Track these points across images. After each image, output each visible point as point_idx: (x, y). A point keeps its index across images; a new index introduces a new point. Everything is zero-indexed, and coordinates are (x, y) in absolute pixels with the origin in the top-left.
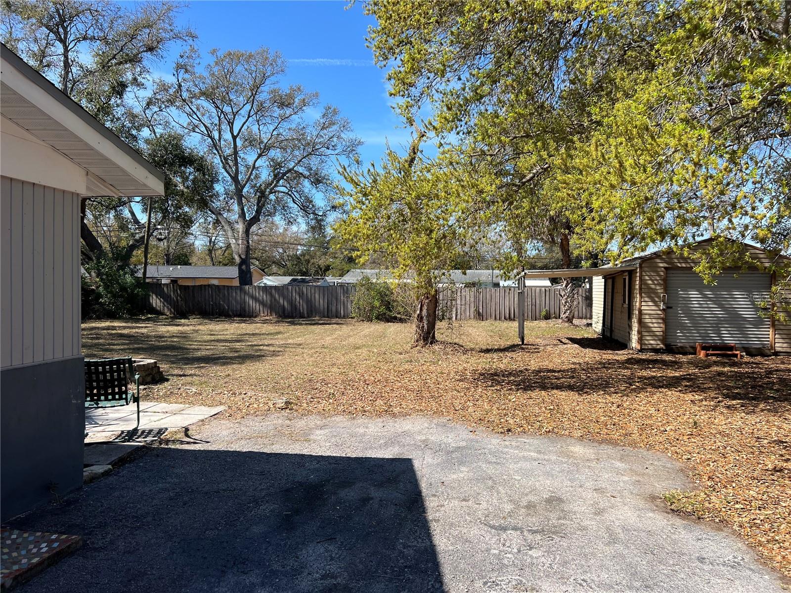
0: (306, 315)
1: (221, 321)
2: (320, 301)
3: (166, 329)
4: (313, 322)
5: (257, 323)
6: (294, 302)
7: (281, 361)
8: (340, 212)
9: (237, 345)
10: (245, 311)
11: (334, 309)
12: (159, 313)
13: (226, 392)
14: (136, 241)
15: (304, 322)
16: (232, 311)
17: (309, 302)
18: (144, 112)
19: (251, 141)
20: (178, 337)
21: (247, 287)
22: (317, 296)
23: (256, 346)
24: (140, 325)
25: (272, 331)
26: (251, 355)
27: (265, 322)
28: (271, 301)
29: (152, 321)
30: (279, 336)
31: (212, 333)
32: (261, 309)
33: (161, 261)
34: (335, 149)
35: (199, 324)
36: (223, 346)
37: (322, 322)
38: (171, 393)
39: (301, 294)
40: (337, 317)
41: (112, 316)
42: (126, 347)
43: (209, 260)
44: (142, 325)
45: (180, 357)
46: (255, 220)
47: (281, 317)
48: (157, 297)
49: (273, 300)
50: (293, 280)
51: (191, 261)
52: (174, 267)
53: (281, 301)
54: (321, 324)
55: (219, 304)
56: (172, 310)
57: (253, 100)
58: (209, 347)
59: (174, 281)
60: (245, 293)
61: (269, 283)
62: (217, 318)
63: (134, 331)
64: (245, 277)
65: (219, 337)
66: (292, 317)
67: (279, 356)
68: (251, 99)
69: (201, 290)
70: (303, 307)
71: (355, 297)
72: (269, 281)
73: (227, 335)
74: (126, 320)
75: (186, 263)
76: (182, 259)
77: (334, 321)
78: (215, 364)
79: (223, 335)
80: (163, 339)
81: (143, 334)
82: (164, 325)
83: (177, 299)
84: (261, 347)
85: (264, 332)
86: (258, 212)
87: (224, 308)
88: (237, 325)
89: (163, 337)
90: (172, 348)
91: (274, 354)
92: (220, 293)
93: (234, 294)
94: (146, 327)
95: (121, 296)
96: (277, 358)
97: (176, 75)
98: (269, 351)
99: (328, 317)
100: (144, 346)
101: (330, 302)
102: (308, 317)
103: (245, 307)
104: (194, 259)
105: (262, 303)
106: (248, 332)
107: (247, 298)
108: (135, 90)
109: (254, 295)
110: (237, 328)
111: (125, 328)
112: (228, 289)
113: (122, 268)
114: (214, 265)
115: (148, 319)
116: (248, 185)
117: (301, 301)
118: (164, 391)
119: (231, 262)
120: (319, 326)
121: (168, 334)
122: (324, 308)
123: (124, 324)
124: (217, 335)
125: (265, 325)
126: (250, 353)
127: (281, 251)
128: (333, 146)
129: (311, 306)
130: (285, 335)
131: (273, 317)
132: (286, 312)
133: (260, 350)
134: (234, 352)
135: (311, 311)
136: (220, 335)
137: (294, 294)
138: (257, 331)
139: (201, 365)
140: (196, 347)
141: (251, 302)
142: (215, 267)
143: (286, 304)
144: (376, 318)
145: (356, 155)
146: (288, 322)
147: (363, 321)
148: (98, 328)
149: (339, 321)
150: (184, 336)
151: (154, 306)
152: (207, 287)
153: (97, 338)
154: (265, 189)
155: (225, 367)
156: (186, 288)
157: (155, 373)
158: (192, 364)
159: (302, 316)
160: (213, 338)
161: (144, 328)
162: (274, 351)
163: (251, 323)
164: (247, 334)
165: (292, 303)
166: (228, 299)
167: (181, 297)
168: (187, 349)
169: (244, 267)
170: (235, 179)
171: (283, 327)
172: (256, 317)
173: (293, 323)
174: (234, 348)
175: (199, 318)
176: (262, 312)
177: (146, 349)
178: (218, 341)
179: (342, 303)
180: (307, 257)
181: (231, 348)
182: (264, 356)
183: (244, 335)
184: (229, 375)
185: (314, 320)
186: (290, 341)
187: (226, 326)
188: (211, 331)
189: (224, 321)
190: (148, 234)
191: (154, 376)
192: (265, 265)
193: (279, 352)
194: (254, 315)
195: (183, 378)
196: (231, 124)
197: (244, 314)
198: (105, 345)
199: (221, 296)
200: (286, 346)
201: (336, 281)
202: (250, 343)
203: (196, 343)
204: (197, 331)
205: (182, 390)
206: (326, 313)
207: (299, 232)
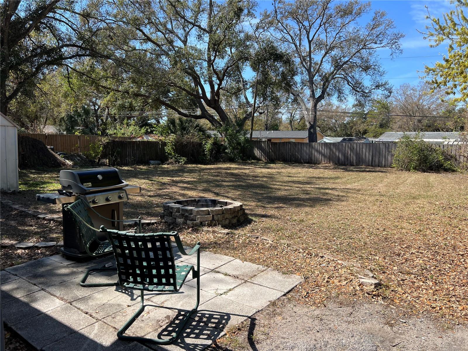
0: (355, 164)
1: (296, 166)
2: (367, 155)
3: (261, 171)
4: (362, 170)
5: (320, 168)
6: (346, 154)
7: (346, 206)
8: (382, 89)
9: (308, 187)
10: (312, 160)
11: (377, 160)
12: (259, 160)
13: (301, 250)
14: (247, 115)
15: (355, 169)
16: (303, 159)
17: (358, 155)
18: (255, 33)
19: (320, 45)
20: (266, 177)
21: (314, 143)
22: (364, 150)
23: (323, 189)
24: (246, 167)
25: (333, 176)
26: (319, 198)
27: (325, 168)
28: (330, 153)
29: (253, 164)
30: (339, 180)
31: (290, 175)
32: (323, 159)
33: (263, 128)
34: (382, 43)
35: (281, 168)
36: (298, 187)
37: (368, 170)
38: (250, 241)
39: (352, 149)
40: (379, 166)
41: (232, 160)
42: (231, 184)
43: (290, 128)
44: (248, 167)
45: (265, 195)
46: (321, 97)
47: (336, 164)
48: (257, 149)
49: (331, 153)
50: (344, 140)
51: (279, 129)
52: (269, 131)
53: (337, 154)
54: (368, 171)
55: (295, 154)
56: (266, 158)
57: (324, 14)
58: (287, 188)
59: (269, 140)
60: (312, 147)
61: (327, 141)
62: (294, 164)
63: (241, 171)
64: (313, 137)
65: (294, 178)
66: (344, 165)
67: (343, 201)
68: (322, 14)
69: (284, 146)
70: (354, 158)
71: (396, 152)
72: (327, 140)
73: (300, 177)
74: (239, 164)
75: (277, 130)
76: (275, 127)
77: (378, 169)
78: (291, 205)
79: (297, 177)
80: (257, 179)
81: (245, 174)
82: (260, 168)
83: (269, 151)
84: (327, 191)
85: (326, 176)
86: (323, 92)
87: (298, 157)
88: (306, 169)
89: (258, 177)
90: (262, 187)
91: (339, 199)
92: (296, 147)
93: (305, 148)
94: (249, 169)
95: (237, 149)
96: (343, 203)
97: (274, 4)
98: (334, 195)
99: (372, 166)
100: (243, 184)
101: (374, 155)
102: (357, 165)
103: (312, 157)
104: (281, 128)
105: (323, 155)
106: (314, 175)
107: (313, 151)
108: (250, 19)
109: (318, 149)
110: (307, 172)
111: (236, 168)
112: (301, 145)
113: (238, 131)
114: (292, 130)
115: (252, 163)
116: (317, 74)
117: (352, 154)
118: (244, 238)
119: (303, 128)
120: (368, 173)
121: (261, 175)
122: (369, 159)
123: (237, 166)
124: (293, 177)
125: (326, 170)
126: (319, 196)
127: (334, 121)
128: (380, 41)
129: (359, 158)
130: (343, 180)
131: (331, 165)
132: (340, 161)
133: (327, 194)
134: (306, 194)
135: (359, 161)
136: (295, 177)
137: (347, 149)
138: (321, 175)
139: (281, 205)
140: (278, 187)
141: (316, 154)
142: (293, 132)
143: (340, 156)
144: (414, 169)
145: (397, 46)
146: (343, 169)
147: (402, 170)
148: (221, 168)
149: (382, 169)
150: (271, 177)
151: (256, 155)
152: (288, 144)
153: (217, 176)
154: (329, 76)
155: (298, 209)
156: (275, 144)
157: (240, 216)
158: (273, 203)
159: (352, 165)
160: (290, 179)
161: (247, 170)
162: (338, 196)
163: (316, 168)
164: (314, 177)
165: (344, 155)
166: (301, 152)
167: (272, 150)
168: (271, 188)
169: (312, 130)
170: (309, 71)
171: (339, 173)
172: (319, 164)
173: (346, 170)
174: (306, 190)
175: (282, 164)
176: (323, 161)
177: (244, 186)
178: (293, 182)
179: (384, 156)
180: (351, 124)
181: (303, 190)
182: (330, 200)
183: (312, 178)
184: (303, 221)
185: (361, 168)
186: (349, 186)
187: (299, 170)
188: (289, 173)
189: (298, 166)
190: (254, 110)
191: (239, 218)
192: (324, 130)
193: (342, 196)
194: (318, 162)
195: (264, 219)
196: (308, 33)
197: (311, 162)
198: (219, 181)
199: (297, 150)
200: (347, 190)
201: (374, 140)
202: (318, 186)
203: (278, 183)
204: (279, 173)
205: (259, 239)
206: (371, 163)
207: (347, 108)
